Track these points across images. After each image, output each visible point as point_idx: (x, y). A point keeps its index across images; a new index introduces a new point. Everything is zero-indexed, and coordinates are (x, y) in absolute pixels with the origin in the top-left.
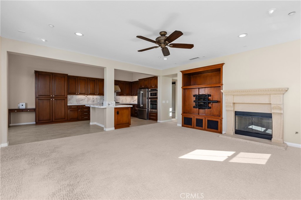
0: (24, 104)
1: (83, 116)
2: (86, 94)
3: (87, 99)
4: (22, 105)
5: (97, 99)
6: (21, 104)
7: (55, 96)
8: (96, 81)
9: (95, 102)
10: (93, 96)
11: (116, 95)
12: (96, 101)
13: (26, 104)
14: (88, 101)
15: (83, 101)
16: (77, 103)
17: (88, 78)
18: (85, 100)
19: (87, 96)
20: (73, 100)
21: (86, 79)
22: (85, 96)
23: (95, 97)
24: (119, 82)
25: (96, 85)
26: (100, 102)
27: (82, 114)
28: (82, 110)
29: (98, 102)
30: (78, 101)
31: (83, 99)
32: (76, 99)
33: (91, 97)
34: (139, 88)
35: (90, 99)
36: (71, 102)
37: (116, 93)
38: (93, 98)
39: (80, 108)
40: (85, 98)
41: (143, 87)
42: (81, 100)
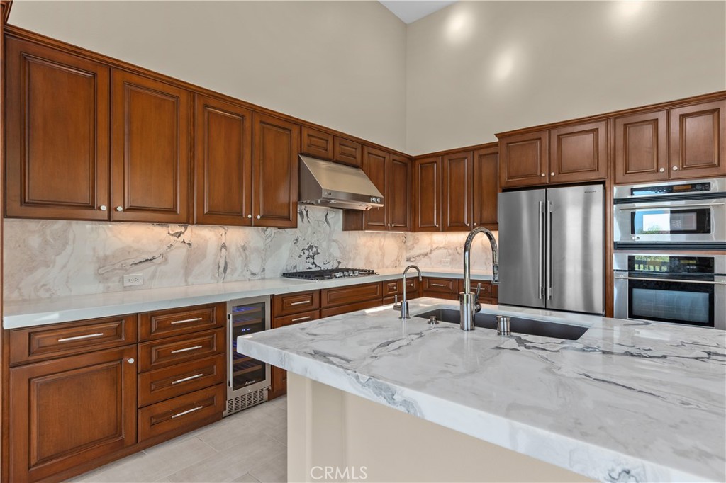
1: (161, 408)
2: (183, 212)
3: (185, 248)
5: (244, 248)
8: (248, 124)
9: (234, 270)
10: (220, 230)
11: (345, 229)
12: (238, 262)
14: (188, 267)
15: (149, 269)
16: (101, 287)
17: (195, 92)
18: (166, 260)
19: (183, 229)
20: (64, 266)
21: (184, 98)
22: (169, 233)
23: (236, 236)
24: (366, 149)
25: (248, 151)
26: (264, 270)
27: (151, 386)
28: (159, 353)
29: (254, 272)
30: (115, 269)
31: (156, 255)
32: (98, 258)
33: (208, 236)
34: (503, 184)
35: (204, 256)
36: (44, 285)
37: (341, 214)
38: (224, 246)
39: (139, 340)
40: (169, 247)
41: (543, 175)
42: (141, 262)
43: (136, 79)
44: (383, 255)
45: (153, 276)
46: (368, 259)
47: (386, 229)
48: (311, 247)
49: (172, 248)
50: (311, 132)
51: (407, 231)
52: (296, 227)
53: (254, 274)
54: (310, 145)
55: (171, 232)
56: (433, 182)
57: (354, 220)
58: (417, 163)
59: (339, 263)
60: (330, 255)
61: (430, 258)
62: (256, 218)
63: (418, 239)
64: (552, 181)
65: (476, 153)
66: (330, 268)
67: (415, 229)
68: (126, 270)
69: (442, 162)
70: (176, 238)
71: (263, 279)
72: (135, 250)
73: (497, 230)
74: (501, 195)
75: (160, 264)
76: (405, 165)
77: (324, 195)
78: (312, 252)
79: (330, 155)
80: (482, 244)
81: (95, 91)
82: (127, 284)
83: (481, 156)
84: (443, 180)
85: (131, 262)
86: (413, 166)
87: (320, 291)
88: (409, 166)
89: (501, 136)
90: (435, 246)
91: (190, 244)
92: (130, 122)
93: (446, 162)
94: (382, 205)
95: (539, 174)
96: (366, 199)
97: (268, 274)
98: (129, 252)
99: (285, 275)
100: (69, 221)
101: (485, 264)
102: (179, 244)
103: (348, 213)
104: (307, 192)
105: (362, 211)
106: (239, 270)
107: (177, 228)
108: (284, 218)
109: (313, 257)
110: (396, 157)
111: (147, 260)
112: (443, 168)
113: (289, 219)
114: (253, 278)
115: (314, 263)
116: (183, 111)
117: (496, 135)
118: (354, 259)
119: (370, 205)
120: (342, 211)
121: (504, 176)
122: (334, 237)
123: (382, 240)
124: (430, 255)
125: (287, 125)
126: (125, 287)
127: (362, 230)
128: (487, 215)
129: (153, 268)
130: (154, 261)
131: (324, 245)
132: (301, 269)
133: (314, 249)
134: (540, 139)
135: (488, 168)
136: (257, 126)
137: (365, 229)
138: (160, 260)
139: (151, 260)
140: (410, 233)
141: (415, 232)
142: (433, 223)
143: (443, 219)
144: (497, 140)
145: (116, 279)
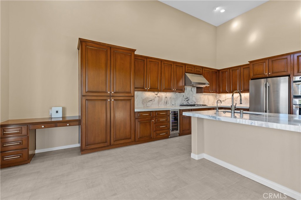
0: (60, 110)
1: (158, 132)
2: (159, 89)
3: (158, 98)
4: (57, 112)
5: (171, 98)
6: (54, 109)
8: (173, 66)
9: (168, 104)
10: (165, 93)
12: (169, 102)
13: (64, 110)
14: (159, 102)
15: (150, 103)
17: (162, 61)
18: (154, 100)
19: (158, 93)
21: (160, 62)
23: (169, 95)
24: (203, 69)
25: (173, 73)
26: (175, 104)
27: (156, 127)
28: (157, 120)
29: (173, 104)
30: (145, 102)
31: (153, 99)
32: (142, 99)
33: (163, 95)
34: (251, 77)
35: (162, 100)
37: (195, 89)
38: (166, 97)
39: (154, 117)
40: (155, 97)
41: (266, 74)
43: (151, 60)
44: (209, 101)
45: (152, 104)
46: (204, 102)
47: (210, 93)
48: (187, 98)
50: (188, 66)
51: (217, 93)
52: (184, 92)
53: (173, 105)
54: (188, 70)
56: (226, 77)
57: (200, 90)
58: (220, 72)
59: (195, 103)
60: (192, 100)
61: (225, 102)
62: (175, 90)
63: (221, 96)
64: (269, 76)
65: (242, 67)
66: (192, 104)
67: (220, 92)
69: (229, 71)
70: (156, 95)
71: (175, 106)
72: (149, 98)
73: (249, 92)
74: (251, 81)
76: (216, 72)
77: (193, 83)
78: (187, 99)
79: (193, 72)
80: (244, 97)
83: (243, 68)
84: (230, 76)
85: (148, 101)
86: (219, 72)
87: (191, 109)
88: (217, 73)
89: (251, 62)
90: (227, 98)
91: (159, 97)
92: (150, 69)
93: (231, 71)
94: (209, 86)
95: (265, 73)
96: (204, 84)
97: (176, 105)
99: (180, 105)
101: (246, 104)
102: (157, 97)
103: (198, 88)
104: (187, 82)
105: (202, 87)
106: (170, 104)
107: (156, 93)
108: (181, 90)
109: (188, 101)
110: (213, 70)
112: (230, 73)
113: (182, 90)
114: (173, 106)
115: (188, 103)
116: (160, 65)
117: (249, 62)
118: (200, 102)
119: (205, 86)
120: (196, 88)
121: (252, 75)
122: (194, 95)
123: (208, 96)
124: (225, 101)
125: (182, 65)
126: (147, 106)
127: (202, 93)
128: (246, 87)
129: (152, 102)
131: (191, 97)
132: (184, 104)
133: (188, 99)
134: (265, 62)
135: (246, 72)
136: (175, 66)
137: (203, 93)
138: (153, 100)
139: (151, 100)
140: (218, 94)
141: (220, 93)
142: (226, 90)
143: (230, 89)
144: (249, 63)
145: (145, 104)
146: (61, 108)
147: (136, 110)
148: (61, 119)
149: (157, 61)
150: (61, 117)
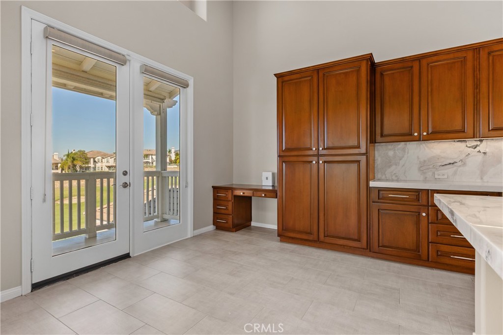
2: (470, 132)
3: (480, 156)
4: (267, 178)
7: (328, 148)
14: (483, 169)
15: (450, 170)
16: (422, 178)
18: (465, 164)
19: (479, 143)
20: (404, 165)
22: (467, 146)
27: (437, 233)
28: (442, 215)
30: (430, 168)
31: (457, 160)
32: (420, 162)
35: (499, 161)
36: (395, 174)
39: (430, 205)
40: (467, 156)
42: (446, 165)
45: (455, 173)
49: (469, 156)
55: (468, 146)
68: (437, 169)
70: (473, 150)
72: (442, 157)
75: (460, 166)
81: (412, 75)
82: (436, 177)
85: (440, 164)
91: (484, 153)
92: (432, 85)
98: (438, 159)
100: (405, 143)
102: (476, 153)
107: (473, 143)
111: (450, 164)
126: (436, 179)
129: (455, 168)
130: (455, 164)
138: (460, 164)
139: (453, 163)
145: (430, 174)
146: (271, 174)
147: (372, 184)
148: (271, 188)
149: (459, 54)
150: (270, 186)
